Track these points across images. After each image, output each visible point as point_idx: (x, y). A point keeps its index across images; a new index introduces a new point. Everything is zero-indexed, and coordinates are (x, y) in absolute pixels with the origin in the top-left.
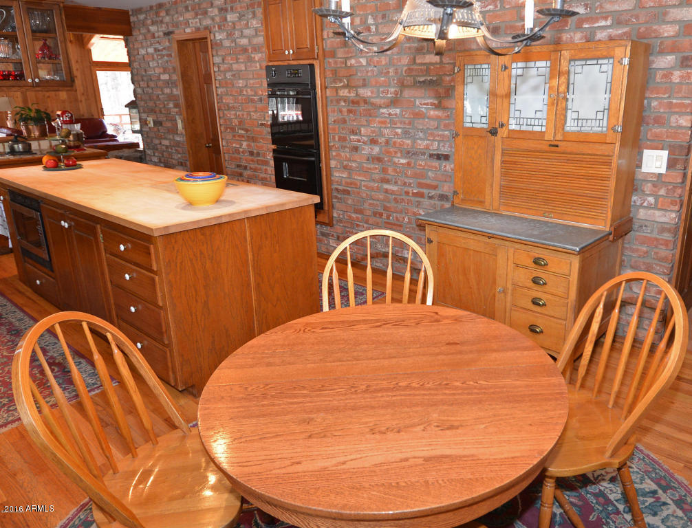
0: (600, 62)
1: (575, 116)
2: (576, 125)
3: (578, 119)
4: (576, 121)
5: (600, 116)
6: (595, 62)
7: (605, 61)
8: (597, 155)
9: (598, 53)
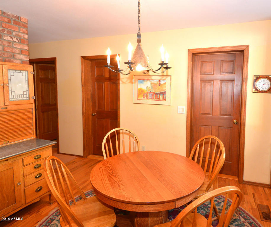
0: (22, 72)
1: (13, 94)
2: (14, 97)
3: (15, 95)
4: (14, 96)
5: (25, 93)
6: (19, 71)
7: (24, 72)
8: (26, 109)
9: (21, 68)
